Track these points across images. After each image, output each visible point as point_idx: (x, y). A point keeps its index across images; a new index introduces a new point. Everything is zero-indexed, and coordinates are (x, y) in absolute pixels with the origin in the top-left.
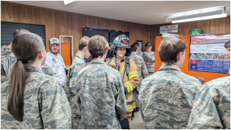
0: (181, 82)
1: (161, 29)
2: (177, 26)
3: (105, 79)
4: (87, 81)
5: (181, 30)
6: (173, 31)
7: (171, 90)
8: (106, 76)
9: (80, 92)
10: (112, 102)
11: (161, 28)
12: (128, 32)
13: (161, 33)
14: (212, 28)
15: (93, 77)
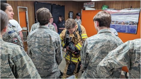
0: (115, 40)
1: (84, 5)
2: (94, 3)
3: (49, 39)
4: (37, 40)
5: (96, 6)
6: (92, 6)
7: (110, 45)
8: (50, 37)
9: (31, 48)
10: (54, 54)
11: (84, 3)
12: (64, 6)
13: (84, 7)
14: (114, 5)
15: (41, 38)
